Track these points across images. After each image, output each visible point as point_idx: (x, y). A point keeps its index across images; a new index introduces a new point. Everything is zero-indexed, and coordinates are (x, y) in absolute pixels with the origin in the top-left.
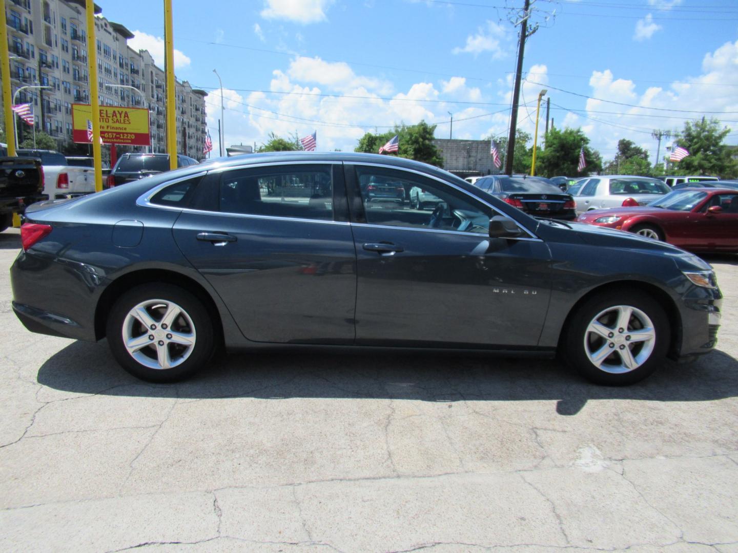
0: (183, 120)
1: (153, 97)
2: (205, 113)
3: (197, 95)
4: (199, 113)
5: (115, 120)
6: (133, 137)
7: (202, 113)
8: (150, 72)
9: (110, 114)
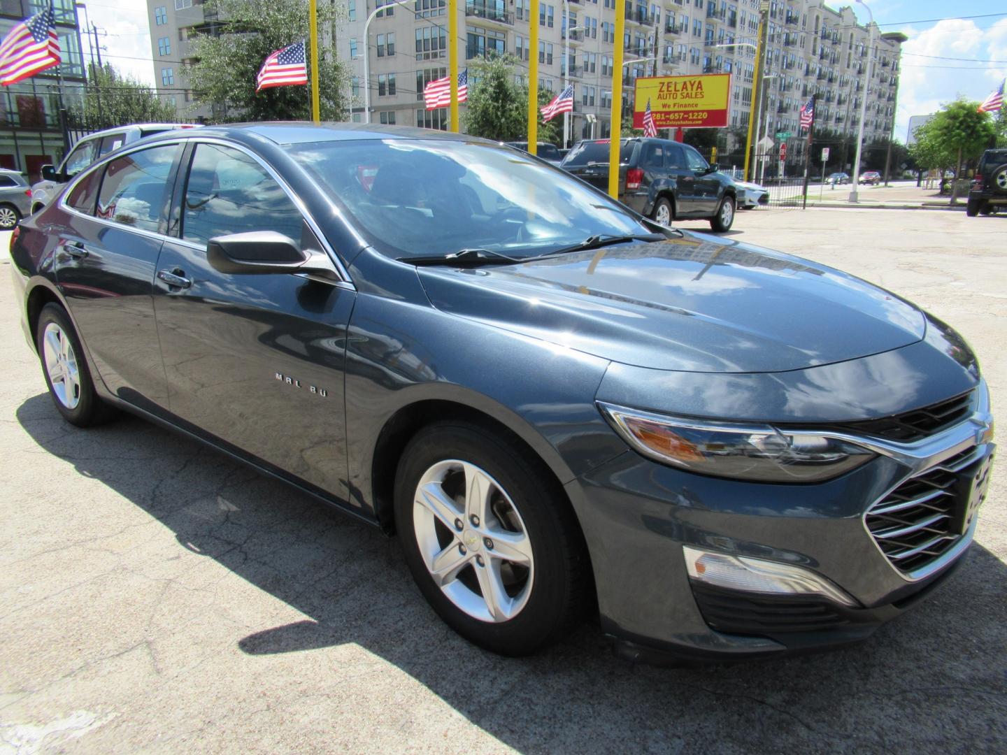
0: (858, 83)
1: (814, 53)
2: (897, 69)
3: (889, 41)
4: (888, 69)
5: (685, 95)
6: (705, 116)
7: (893, 69)
8: (815, 17)
9: (679, 87)
